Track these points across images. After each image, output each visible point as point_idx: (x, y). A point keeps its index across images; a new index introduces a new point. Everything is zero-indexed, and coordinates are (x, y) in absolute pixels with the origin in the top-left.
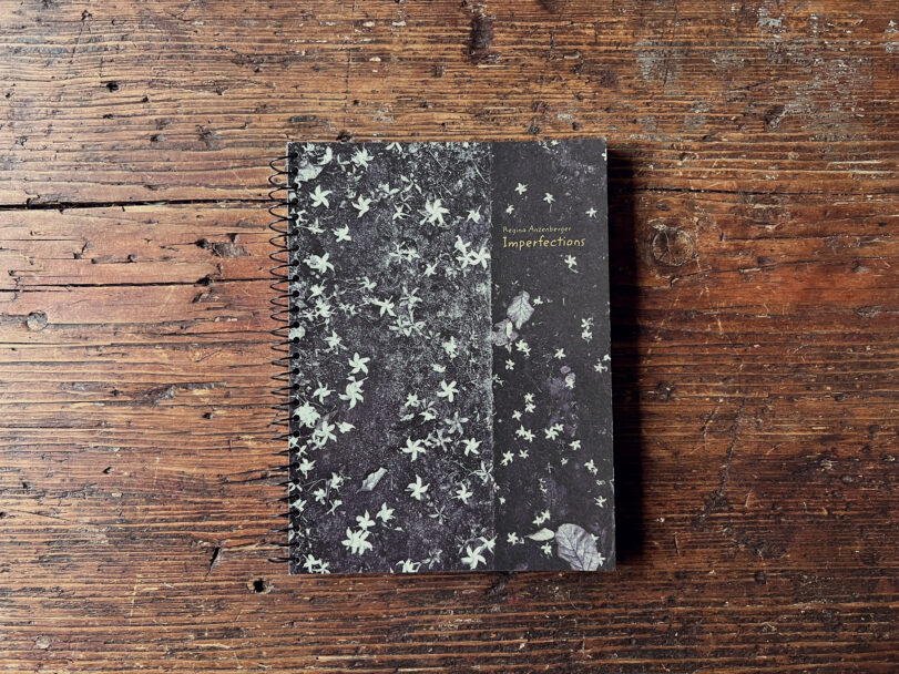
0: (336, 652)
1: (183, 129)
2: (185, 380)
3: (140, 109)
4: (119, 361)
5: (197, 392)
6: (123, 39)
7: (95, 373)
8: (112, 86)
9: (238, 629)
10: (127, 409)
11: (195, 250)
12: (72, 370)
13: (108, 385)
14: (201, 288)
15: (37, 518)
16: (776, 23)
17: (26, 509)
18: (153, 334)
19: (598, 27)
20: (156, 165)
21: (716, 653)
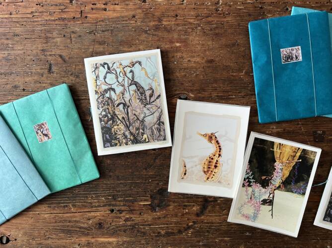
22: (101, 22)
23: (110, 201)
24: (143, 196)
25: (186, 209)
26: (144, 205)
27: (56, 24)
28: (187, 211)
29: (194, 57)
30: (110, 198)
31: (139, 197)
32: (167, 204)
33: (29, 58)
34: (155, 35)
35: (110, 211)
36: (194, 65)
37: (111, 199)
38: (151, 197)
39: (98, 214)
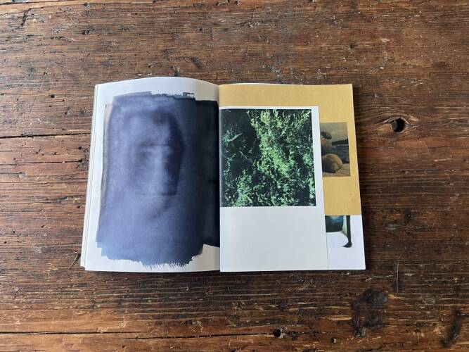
0: (120, 292)
1: (76, 110)
2: (72, 195)
3: (61, 103)
4: (49, 188)
5: (76, 199)
6: (57, 81)
7: (41, 193)
8: (53, 96)
9: (86, 284)
10: (51, 205)
11: (78, 150)
12: (33, 191)
13: (44, 197)
14: (79, 163)
15: (17, 244)
16: (278, 71)
17: (13, 240)
18: (62, 179)
19: (217, 74)
20: (66, 122)
21: (258, 292)
22: (260, 9)
23: (273, 314)
24: (336, 305)
25: (420, 332)
26: (338, 322)
27: (189, 13)
28: (423, 335)
29: (412, 58)
30: (273, 306)
31: (329, 305)
32: (384, 322)
33: (142, 63)
34: (347, 27)
35: (274, 333)
36: (414, 71)
37: (274, 309)
38: (352, 306)
39: (250, 339)
